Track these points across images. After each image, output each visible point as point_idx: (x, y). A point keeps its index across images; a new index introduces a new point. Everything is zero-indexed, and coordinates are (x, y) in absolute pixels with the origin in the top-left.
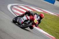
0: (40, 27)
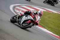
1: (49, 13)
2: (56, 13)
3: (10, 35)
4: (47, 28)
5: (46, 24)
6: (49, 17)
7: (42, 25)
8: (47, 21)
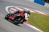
0: (33, 25)
1: (38, 14)
2: (43, 14)
3: (5, 31)
4: (36, 26)
5: (35, 23)
6: (38, 17)
7: (31, 23)
8: (35, 21)
